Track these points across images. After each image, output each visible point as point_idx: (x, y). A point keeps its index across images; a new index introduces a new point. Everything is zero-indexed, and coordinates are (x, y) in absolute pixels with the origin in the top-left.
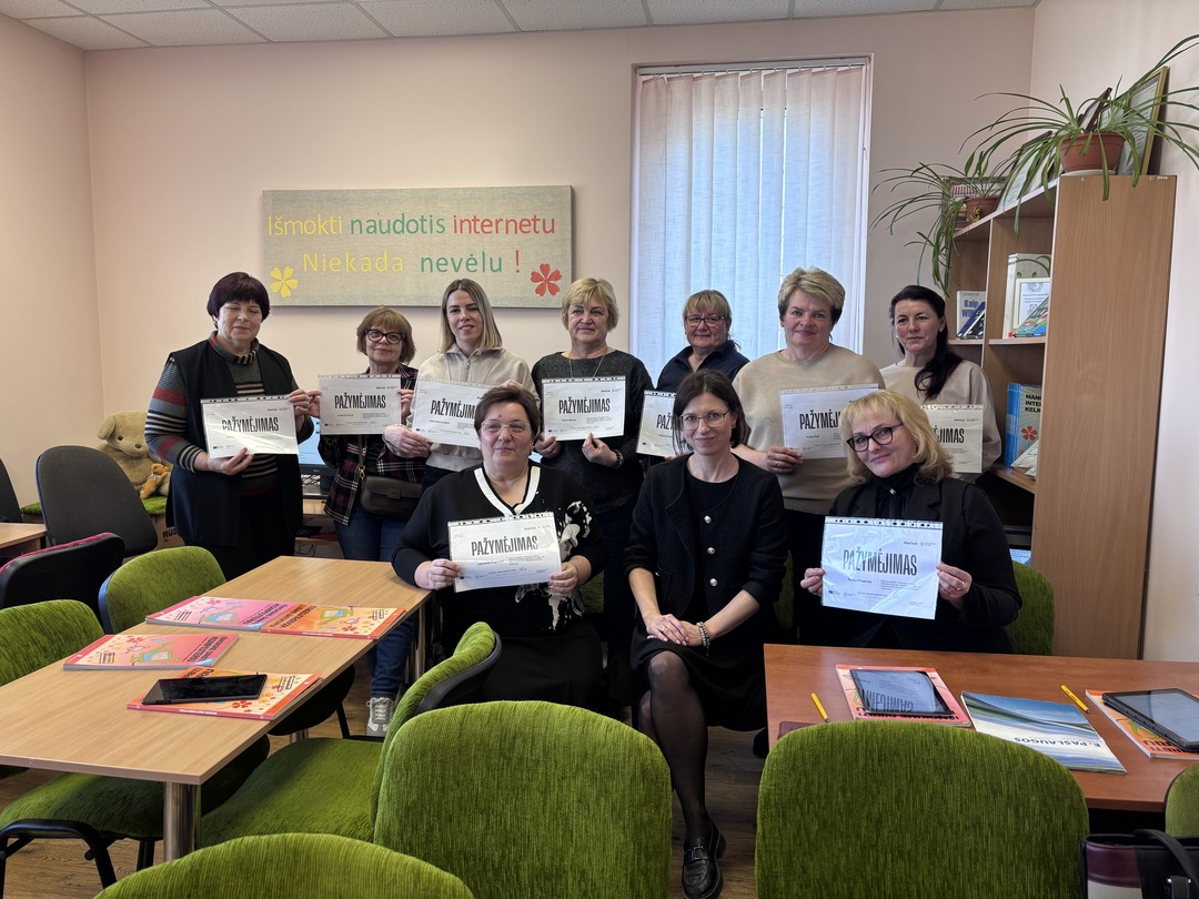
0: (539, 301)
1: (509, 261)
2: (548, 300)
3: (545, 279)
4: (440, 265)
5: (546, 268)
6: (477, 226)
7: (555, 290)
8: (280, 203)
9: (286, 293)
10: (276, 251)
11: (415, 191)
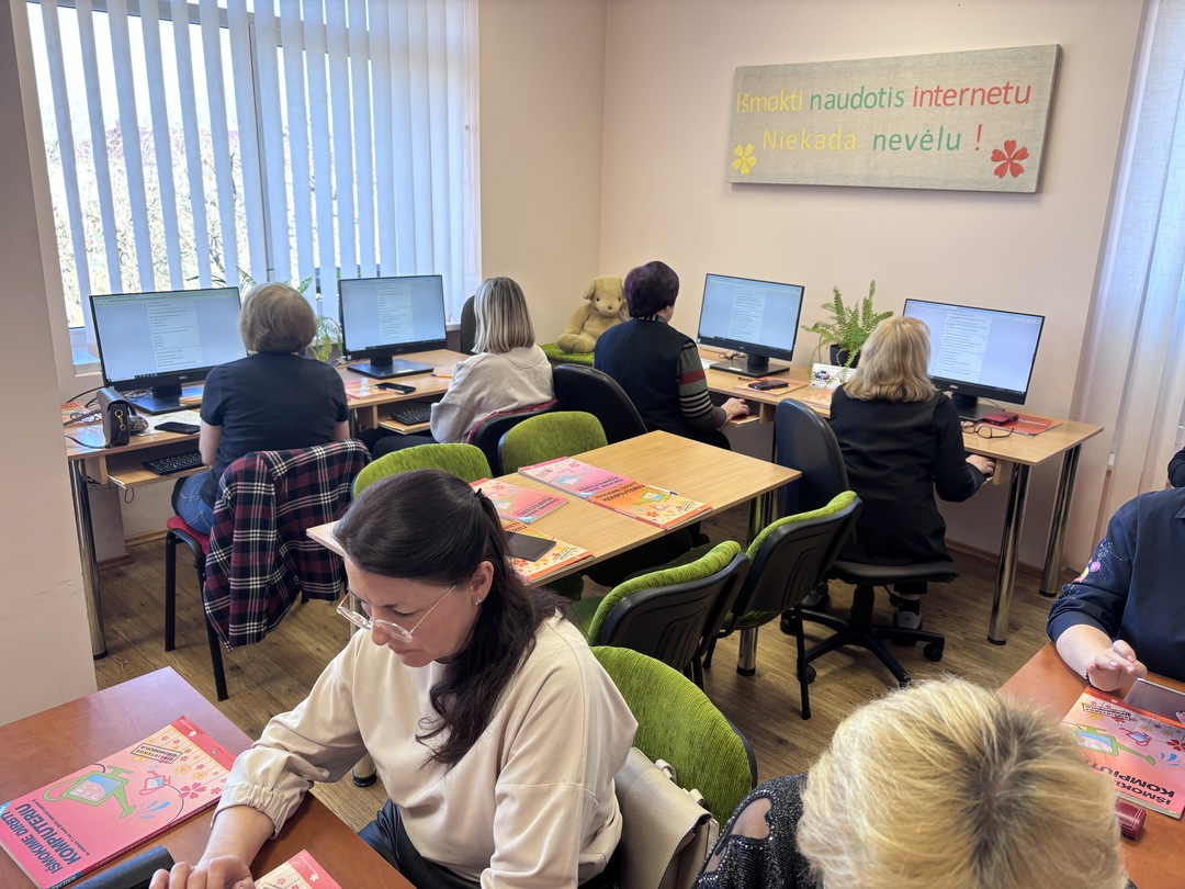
0: (997, 184)
1: (970, 137)
2: (1009, 182)
3: (1008, 158)
4: (892, 143)
5: (1010, 145)
6: (941, 97)
7: (1017, 171)
8: (752, 79)
9: (745, 170)
10: (741, 128)
11: (877, 61)
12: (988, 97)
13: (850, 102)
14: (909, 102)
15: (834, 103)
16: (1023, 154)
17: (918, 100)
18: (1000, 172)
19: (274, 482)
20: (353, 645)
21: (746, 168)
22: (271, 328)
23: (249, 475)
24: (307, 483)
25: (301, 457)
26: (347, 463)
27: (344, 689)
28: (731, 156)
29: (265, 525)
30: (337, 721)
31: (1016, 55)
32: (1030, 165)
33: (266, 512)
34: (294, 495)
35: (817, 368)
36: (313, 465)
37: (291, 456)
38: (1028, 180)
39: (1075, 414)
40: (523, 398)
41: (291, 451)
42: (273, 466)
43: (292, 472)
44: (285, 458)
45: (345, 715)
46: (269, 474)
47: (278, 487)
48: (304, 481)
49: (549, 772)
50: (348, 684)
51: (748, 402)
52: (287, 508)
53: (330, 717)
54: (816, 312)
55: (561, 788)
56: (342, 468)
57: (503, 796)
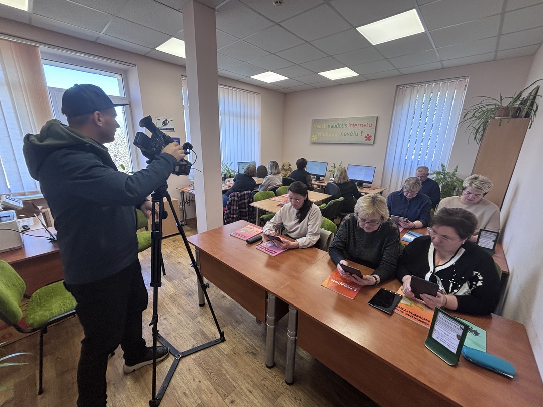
0: (366, 142)
1: (360, 134)
2: (368, 142)
3: (368, 137)
4: (345, 134)
5: (368, 135)
6: (354, 125)
7: (369, 140)
8: (315, 122)
9: (314, 140)
10: (313, 132)
11: (341, 118)
12: (363, 125)
13: (336, 126)
14: (348, 126)
15: (333, 126)
16: (370, 137)
17: (350, 126)
18: (366, 140)
21: (315, 139)
23: (234, 196)
28: (311, 137)
29: (237, 206)
31: (369, 118)
32: (372, 139)
33: (237, 203)
35: (331, 179)
38: (372, 142)
39: (381, 186)
40: (278, 184)
51: (318, 185)
54: (330, 168)
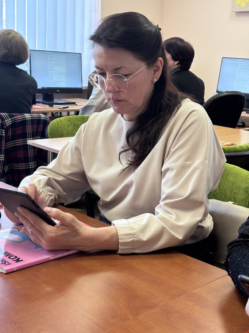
19: (4, 129)
20: (81, 130)
22: (8, 50)
24: (21, 132)
25: (19, 117)
26: (40, 126)
27: (77, 149)
30: (72, 165)
34: (14, 137)
36: (24, 122)
37: (14, 116)
41: (14, 114)
42: (4, 120)
43: (14, 125)
44: (11, 117)
45: (76, 162)
46: (2, 124)
47: (6, 133)
48: (19, 131)
49: (191, 155)
50: (79, 146)
52: (10, 145)
53: (69, 162)
55: (197, 162)
56: (38, 128)
57: (167, 170)
